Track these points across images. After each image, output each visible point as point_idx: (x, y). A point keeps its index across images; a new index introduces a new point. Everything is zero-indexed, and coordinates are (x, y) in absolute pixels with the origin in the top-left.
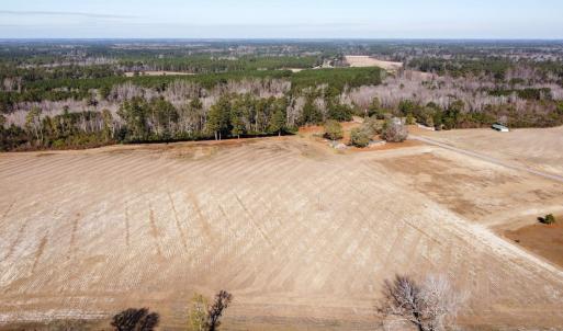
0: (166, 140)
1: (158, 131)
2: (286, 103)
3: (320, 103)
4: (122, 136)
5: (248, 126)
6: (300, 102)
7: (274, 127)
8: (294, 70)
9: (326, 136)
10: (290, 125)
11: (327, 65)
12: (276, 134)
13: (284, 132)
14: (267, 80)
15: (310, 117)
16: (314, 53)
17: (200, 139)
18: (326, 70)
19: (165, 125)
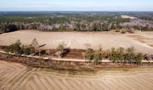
0: (83, 31)
1: (82, 29)
2: (108, 25)
3: (115, 25)
4: (75, 30)
5: (99, 29)
6: (111, 25)
7: (105, 29)
8: (108, 19)
9: (117, 31)
10: (109, 29)
11: (116, 18)
12: (105, 31)
13: (107, 30)
14: (103, 20)
15: (113, 28)
16: (113, 15)
17: (90, 31)
18: (116, 19)
19: (83, 28)
